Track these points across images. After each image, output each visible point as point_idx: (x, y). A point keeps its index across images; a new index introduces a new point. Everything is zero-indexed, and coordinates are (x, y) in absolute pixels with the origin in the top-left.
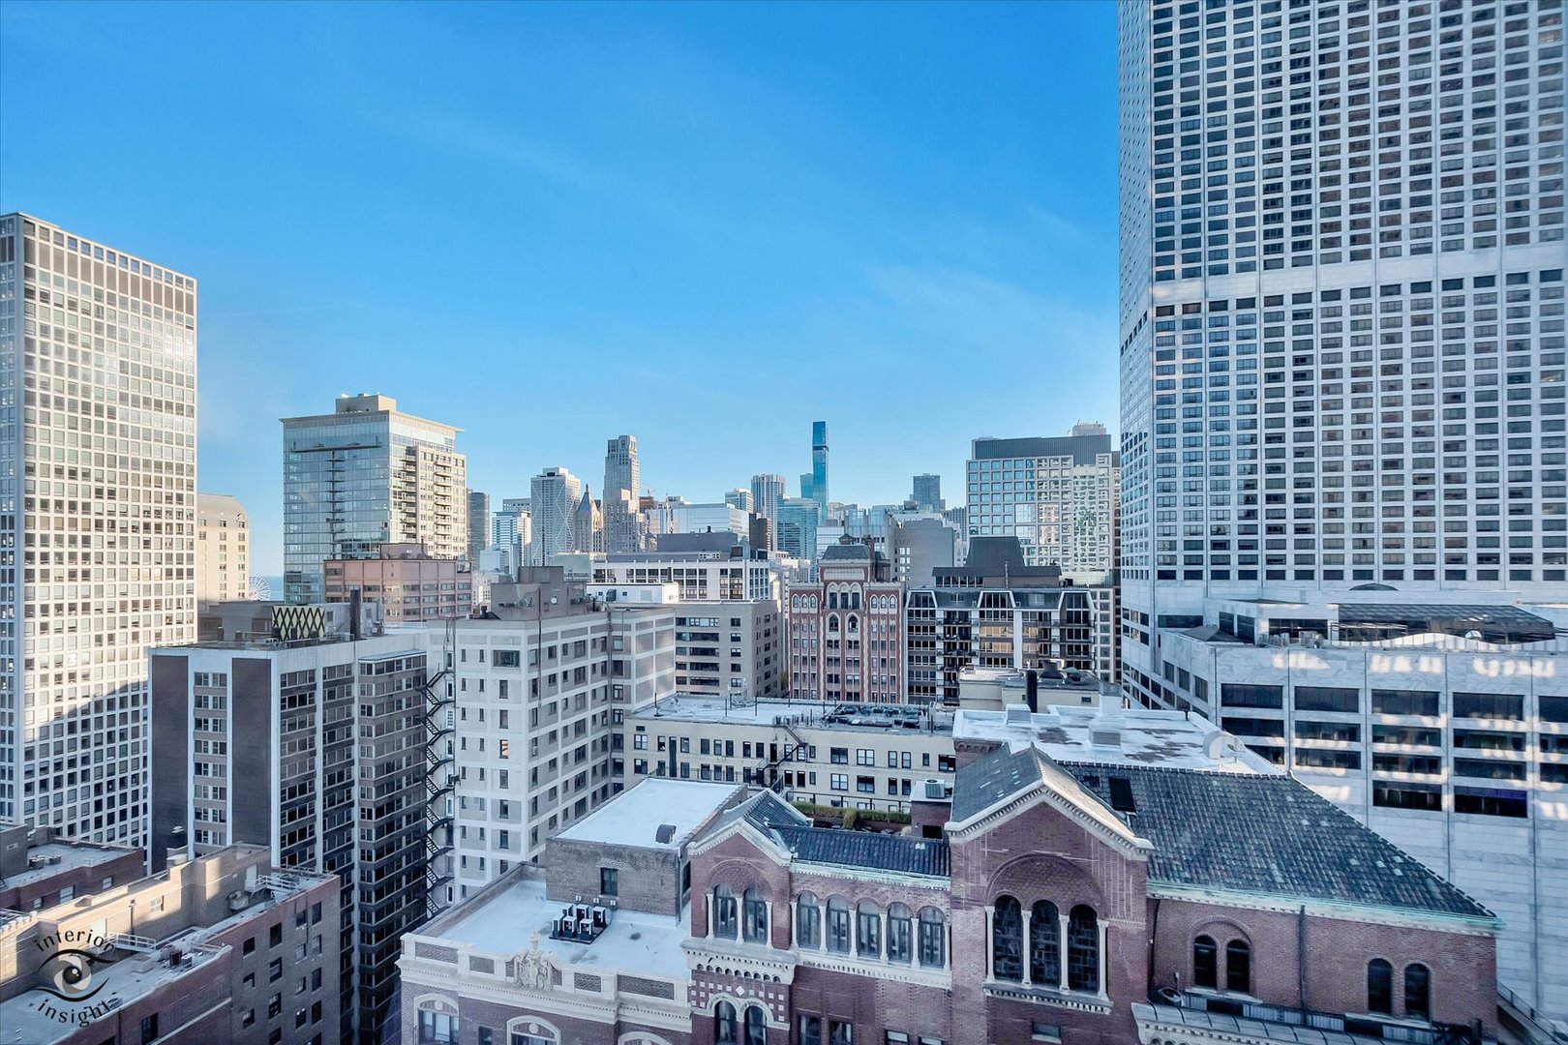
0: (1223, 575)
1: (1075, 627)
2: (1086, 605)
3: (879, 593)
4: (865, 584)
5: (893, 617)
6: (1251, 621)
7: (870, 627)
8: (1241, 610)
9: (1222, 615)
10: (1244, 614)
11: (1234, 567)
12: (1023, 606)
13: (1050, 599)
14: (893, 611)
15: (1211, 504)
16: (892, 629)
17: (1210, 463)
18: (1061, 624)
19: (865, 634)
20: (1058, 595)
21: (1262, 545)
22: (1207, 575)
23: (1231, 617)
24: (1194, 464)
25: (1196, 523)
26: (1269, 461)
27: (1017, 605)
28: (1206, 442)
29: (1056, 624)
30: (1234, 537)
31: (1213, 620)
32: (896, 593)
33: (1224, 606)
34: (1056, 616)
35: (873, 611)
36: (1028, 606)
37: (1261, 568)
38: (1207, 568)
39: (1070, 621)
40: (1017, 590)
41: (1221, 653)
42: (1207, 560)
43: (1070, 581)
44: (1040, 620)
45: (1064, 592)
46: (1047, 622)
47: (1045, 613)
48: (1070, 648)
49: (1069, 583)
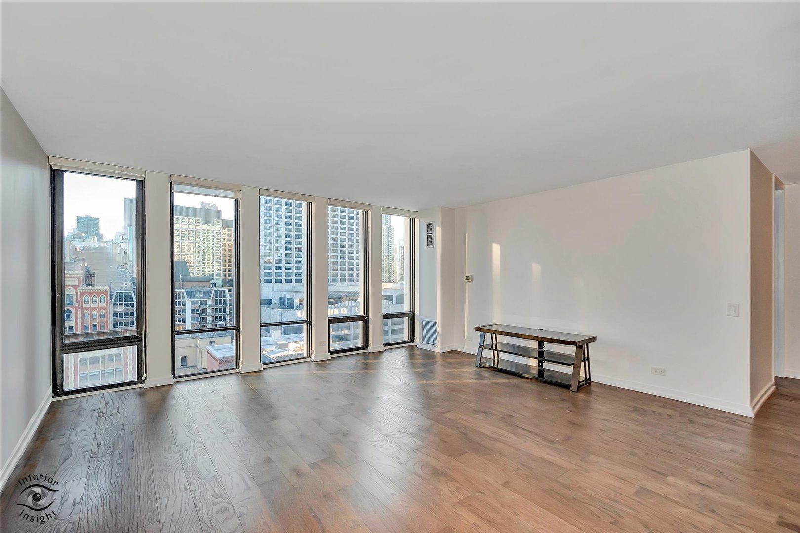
0: (279, 281)
1: (219, 307)
2: (224, 296)
3: (90, 294)
4: (78, 288)
5: (102, 308)
6: (293, 300)
7: (83, 315)
8: (288, 295)
9: (280, 298)
10: (290, 297)
11: (284, 278)
12: (191, 298)
13: (207, 293)
14: (104, 305)
15: (275, 250)
16: (102, 316)
17: (275, 232)
18: (212, 306)
19: (79, 321)
20: (211, 292)
21: (294, 268)
22: (273, 281)
23: (285, 299)
24: (269, 231)
25: (269, 258)
26: (296, 233)
27: (188, 297)
28: (273, 222)
29: (210, 307)
30: (284, 265)
31: (276, 301)
32: (105, 293)
33: (281, 294)
34: (210, 302)
35: (85, 306)
36: (194, 298)
37: (294, 278)
38: (273, 278)
39: (216, 304)
40: (187, 290)
41: (284, 314)
42: (273, 275)
43: (215, 284)
44: (201, 304)
45: (214, 290)
46: (205, 306)
47: (204, 301)
48: (217, 318)
49: (214, 285)
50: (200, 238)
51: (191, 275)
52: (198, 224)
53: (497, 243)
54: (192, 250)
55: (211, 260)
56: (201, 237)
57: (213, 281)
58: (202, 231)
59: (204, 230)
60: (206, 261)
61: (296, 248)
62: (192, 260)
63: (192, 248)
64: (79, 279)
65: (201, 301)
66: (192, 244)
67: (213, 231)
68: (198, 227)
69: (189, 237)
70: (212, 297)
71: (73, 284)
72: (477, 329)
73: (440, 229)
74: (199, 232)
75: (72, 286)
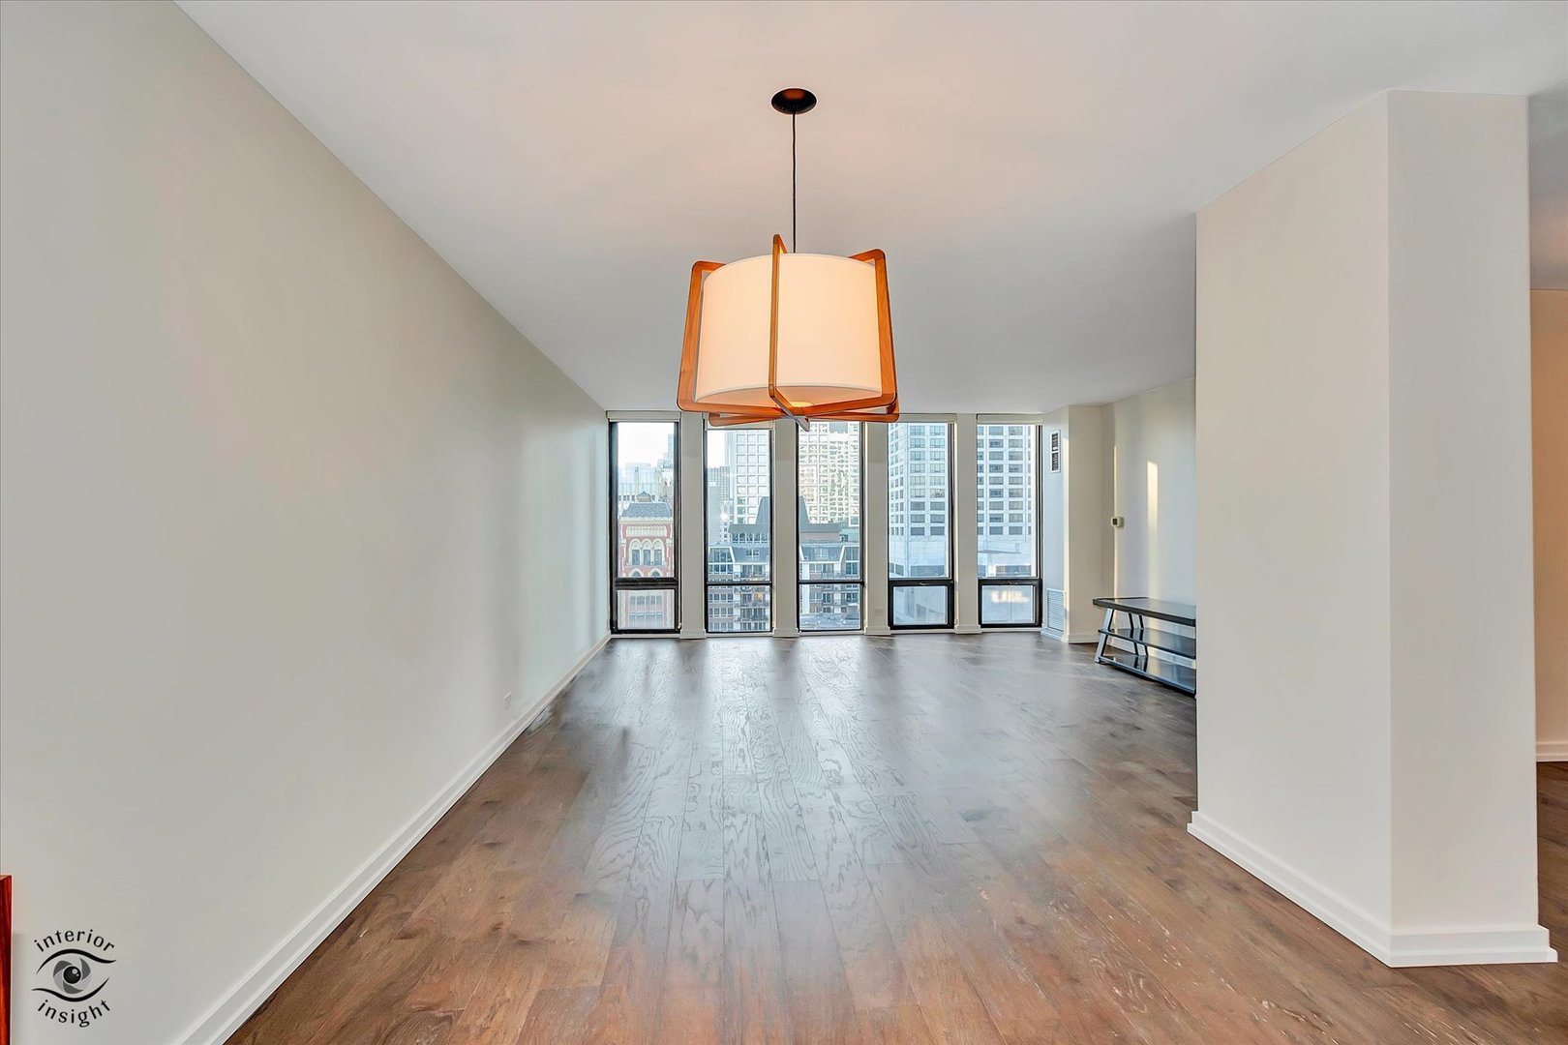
12: (810, 560)
13: (833, 553)
20: (840, 548)
24: (939, 437)
26: (991, 437)
29: (838, 575)
34: (838, 568)
39: (848, 572)
43: (846, 536)
44: (824, 571)
45: (844, 546)
46: (830, 574)
47: (829, 565)
48: (849, 596)
49: (845, 538)
50: (826, 457)
51: (813, 521)
52: (824, 433)
53: (1153, 462)
54: (814, 478)
55: (843, 493)
56: (829, 455)
57: (844, 532)
58: (829, 445)
59: (834, 443)
60: (836, 496)
61: (991, 466)
62: (815, 495)
63: (815, 473)
64: (668, 526)
65: (824, 565)
66: (814, 468)
67: (847, 443)
68: (823, 439)
69: (810, 456)
70: (841, 559)
71: (661, 535)
72: (1096, 603)
73: (1068, 441)
74: (825, 447)
75: (661, 538)
